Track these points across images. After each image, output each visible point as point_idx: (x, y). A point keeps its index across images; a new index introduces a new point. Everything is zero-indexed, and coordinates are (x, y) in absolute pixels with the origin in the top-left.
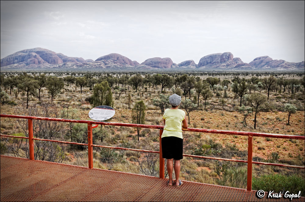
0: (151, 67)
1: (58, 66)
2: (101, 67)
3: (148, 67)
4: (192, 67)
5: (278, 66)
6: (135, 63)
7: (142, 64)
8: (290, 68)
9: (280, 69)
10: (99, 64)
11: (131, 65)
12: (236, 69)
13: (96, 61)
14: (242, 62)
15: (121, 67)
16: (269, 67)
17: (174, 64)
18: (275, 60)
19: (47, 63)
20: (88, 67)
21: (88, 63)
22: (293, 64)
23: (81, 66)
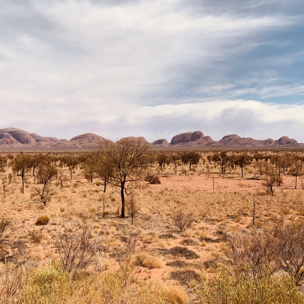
1: (31, 146)
2: (76, 146)
4: (165, 145)
5: (246, 144)
9: (248, 147)
10: (74, 143)
13: (70, 140)
14: (212, 140)
16: (238, 145)
17: (148, 143)
18: (243, 138)
19: (20, 143)
20: (63, 146)
21: (62, 142)
22: (260, 142)
23: (55, 146)
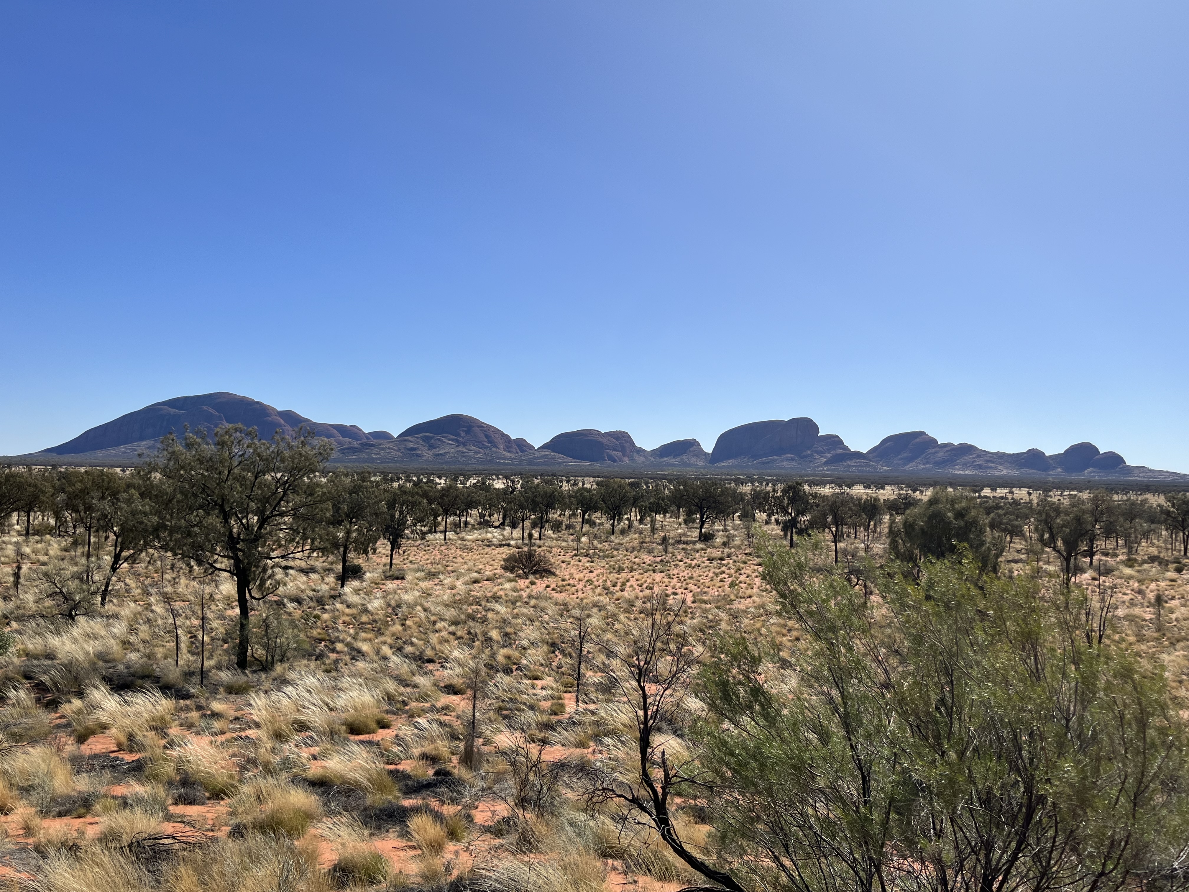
0: (570, 459)
2: (417, 455)
3: (560, 458)
4: (693, 460)
5: (954, 463)
6: (521, 445)
7: (545, 447)
8: (991, 468)
9: (962, 472)
10: (411, 445)
11: (509, 452)
12: (827, 470)
13: (399, 436)
14: (846, 448)
15: (479, 455)
17: (640, 451)
18: (946, 446)
20: (376, 454)
21: (375, 442)
22: (1001, 458)
23: (353, 450)
